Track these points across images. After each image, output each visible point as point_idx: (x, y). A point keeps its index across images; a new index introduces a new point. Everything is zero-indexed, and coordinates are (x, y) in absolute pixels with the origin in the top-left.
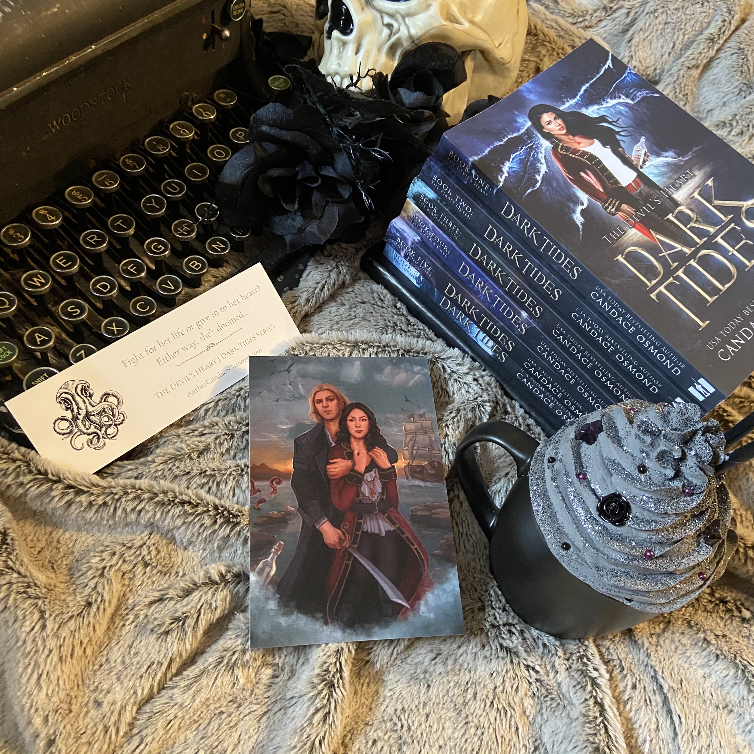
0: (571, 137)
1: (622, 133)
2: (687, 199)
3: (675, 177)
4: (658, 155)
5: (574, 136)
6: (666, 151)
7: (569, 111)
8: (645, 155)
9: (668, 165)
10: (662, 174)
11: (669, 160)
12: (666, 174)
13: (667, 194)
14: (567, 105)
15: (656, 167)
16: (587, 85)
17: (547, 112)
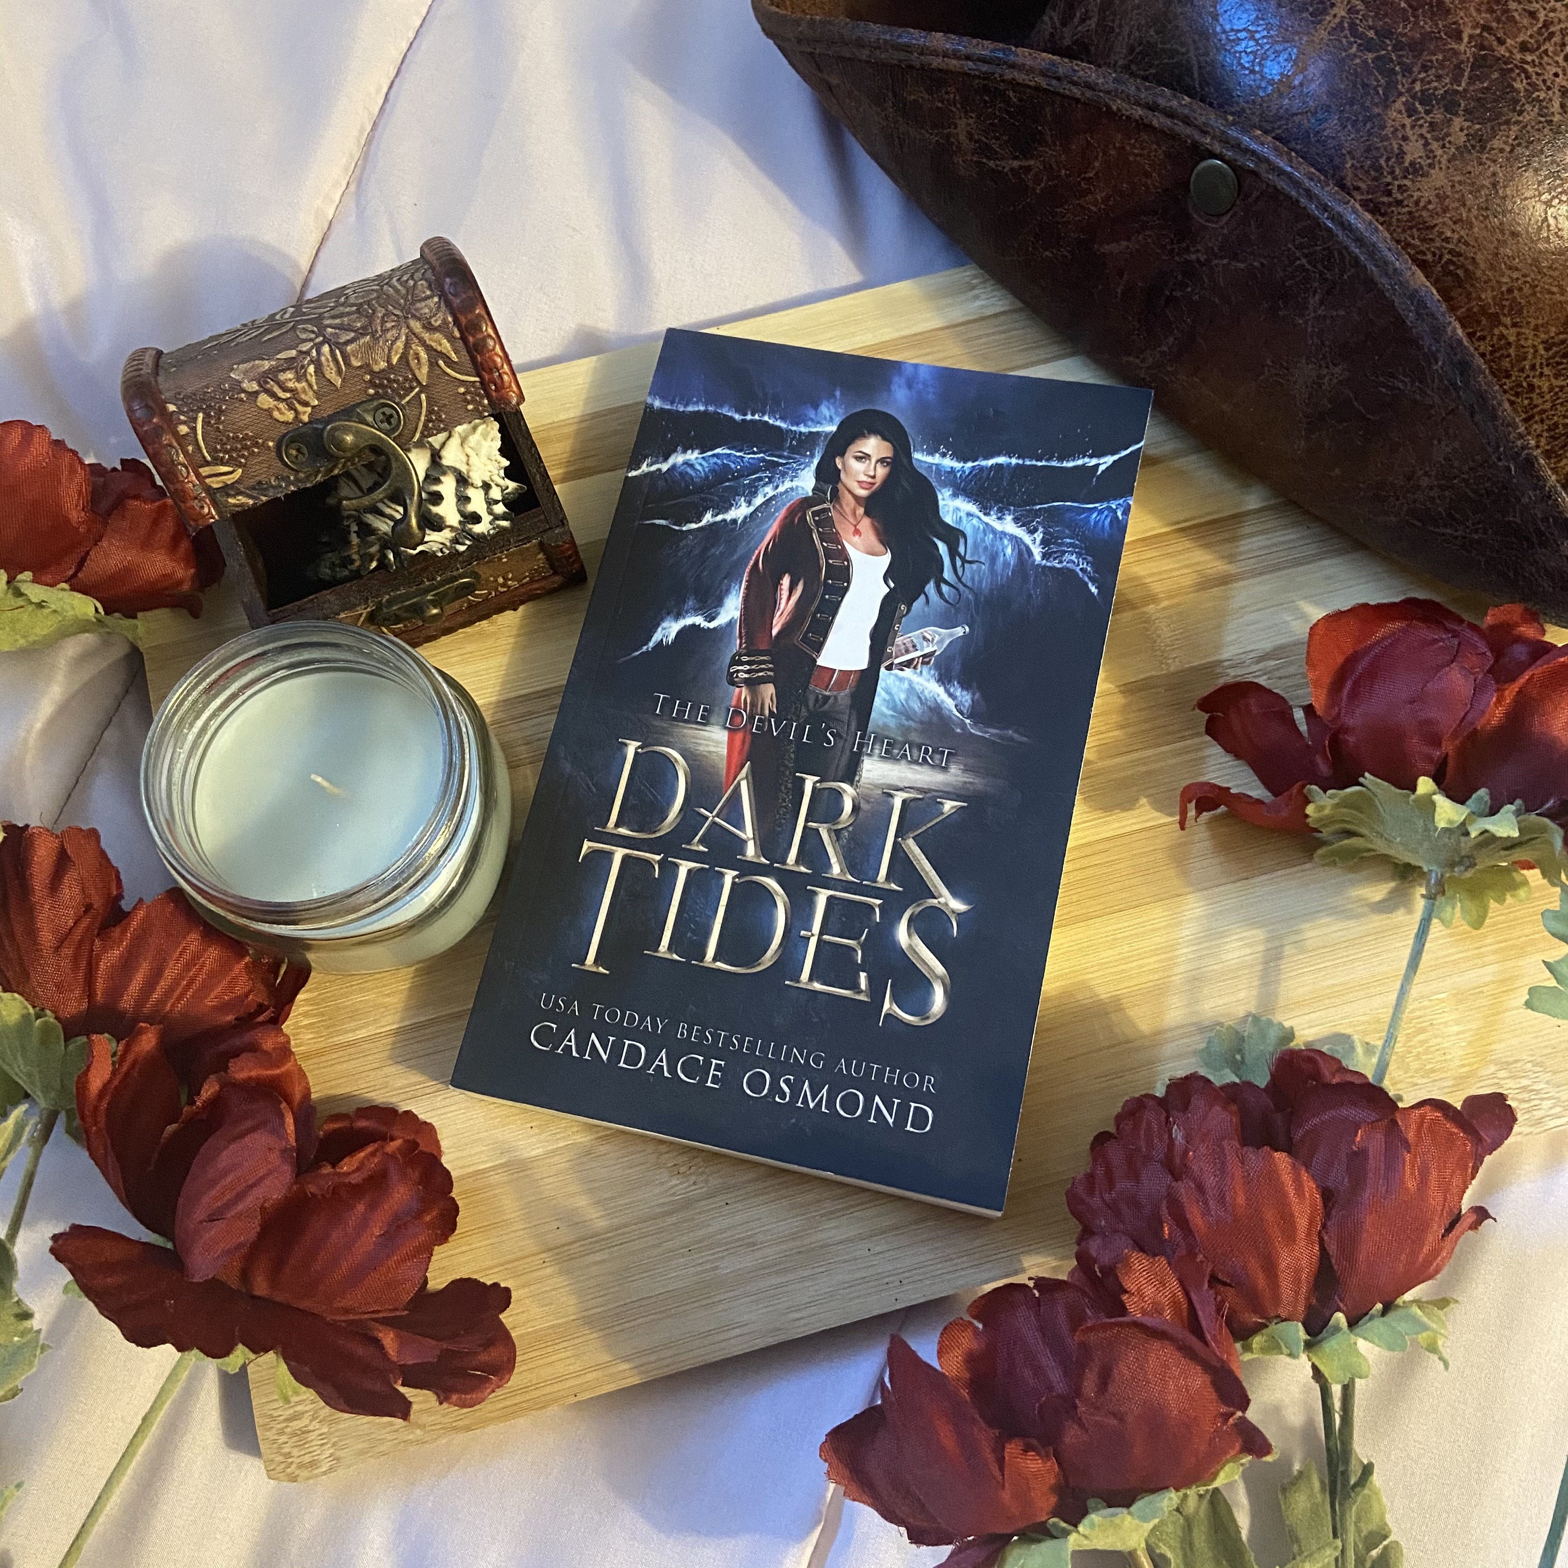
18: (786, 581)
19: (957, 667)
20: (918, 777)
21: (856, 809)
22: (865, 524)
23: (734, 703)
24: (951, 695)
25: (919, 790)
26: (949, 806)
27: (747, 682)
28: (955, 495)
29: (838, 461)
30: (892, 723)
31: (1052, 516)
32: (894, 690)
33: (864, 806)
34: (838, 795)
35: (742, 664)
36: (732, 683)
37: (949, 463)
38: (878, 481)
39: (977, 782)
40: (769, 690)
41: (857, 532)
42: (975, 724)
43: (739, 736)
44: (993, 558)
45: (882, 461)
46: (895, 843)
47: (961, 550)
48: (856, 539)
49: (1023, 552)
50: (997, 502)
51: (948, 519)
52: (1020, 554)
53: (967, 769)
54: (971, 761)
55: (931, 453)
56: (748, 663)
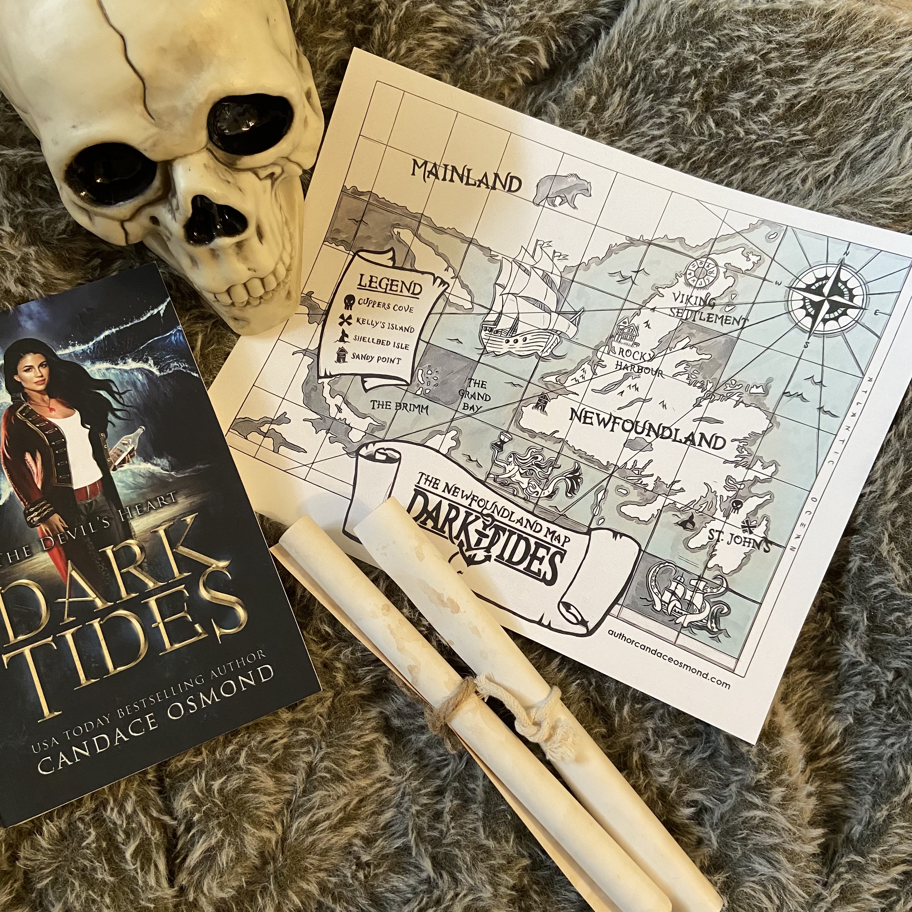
0: (46, 397)
1: (118, 413)
2: (145, 532)
3: (151, 496)
4: (147, 459)
5: (51, 397)
6: (160, 456)
7: (68, 360)
8: (130, 453)
9: (152, 476)
10: (137, 487)
11: (157, 470)
12: (141, 488)
13: (125, 517)
14: (71, 349)
15: (134, 474)
16: (114, 330)
17: (35, 353)
18: (28, 457)
19: (149, 449)
20: (164, 514)
21: (142, 549)
22: (53, 403)
23: (40, 536)
24: (156, 465)
25: (169, 520)
26: (189, 519)
27: (40, 521)
28: (93, 363)
29: (16, 378)
30: (134, 496)
31: (151, 349)
32: (125, 479)
33: (146, 545)
34: (128, 548)
35: (32, 513)
36: (33, 526)
37: (79, 348)
38: (46, 376)
39: (196, 499)
40: (56, 518)
41: (52, 410)
42: (177, 472)
43: (55, 551)
44: (134, 384)
45: (41, 365)
46: (173, 553)
47: (115, 389)
48: (53, 413)
49: (148, 374)
50: (118, 357)
51: (97, 377)
52: (147, 375)
53: (187, 496)
54: (186, 491)
55: (66, 347)
56: (35, 510)
